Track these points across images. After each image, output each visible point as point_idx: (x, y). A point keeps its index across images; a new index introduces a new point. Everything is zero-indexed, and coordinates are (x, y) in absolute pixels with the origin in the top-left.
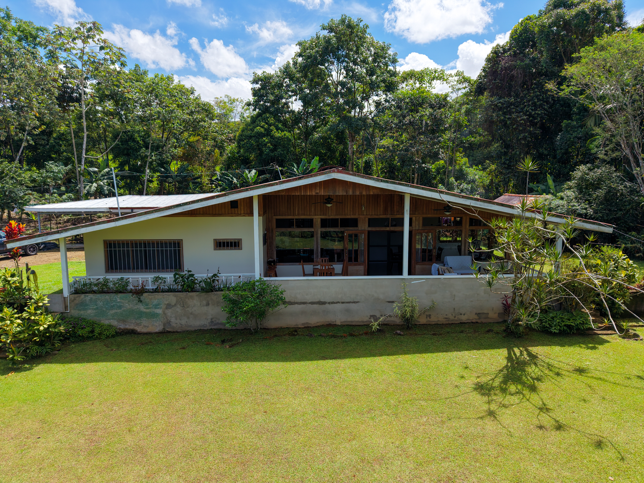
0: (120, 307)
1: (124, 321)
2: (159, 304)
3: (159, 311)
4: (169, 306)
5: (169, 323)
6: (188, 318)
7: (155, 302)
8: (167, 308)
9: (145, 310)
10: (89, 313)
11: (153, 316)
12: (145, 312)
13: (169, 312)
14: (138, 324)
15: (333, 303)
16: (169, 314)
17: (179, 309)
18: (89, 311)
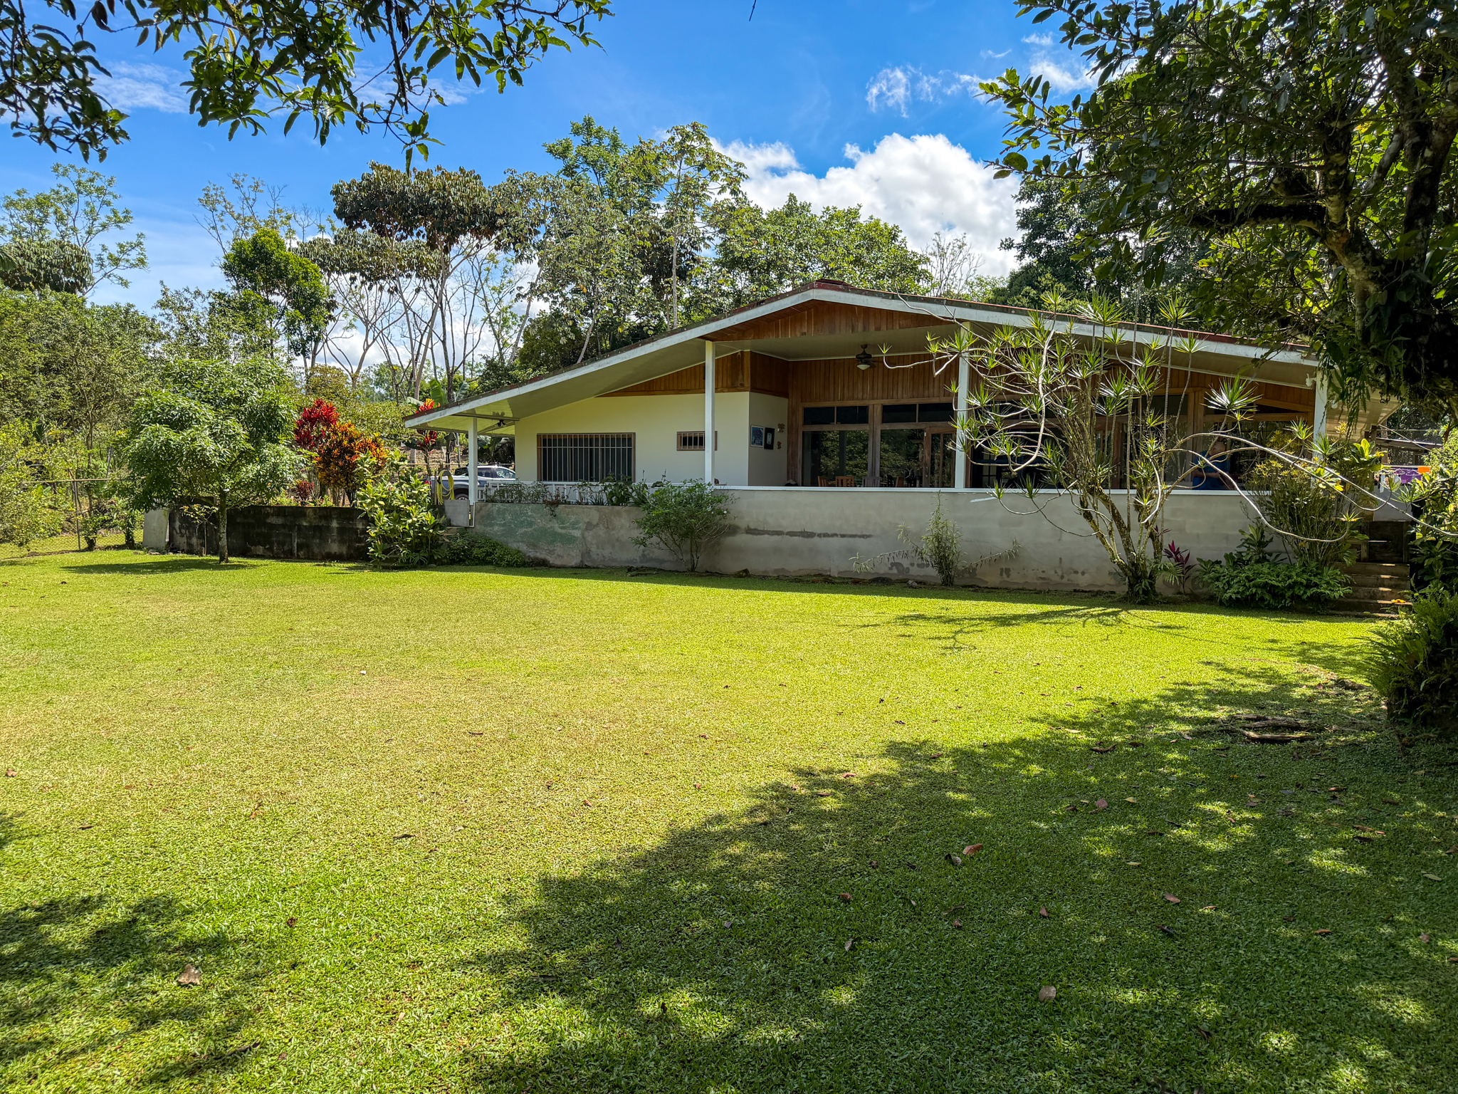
0: (530, 524)
1: (534, 546)
2: (577, 522)
3: (577, 533)
4: (589, 526)
5: (588, 552)
6: (613, 546)
7: (573, 519)
8: (587, 529)
9: (560, 531)
10: (495, 531)
11: (569, 540)
12: (560, 534)
13: (589, 535)
14: (551, 552)
15: (826, 535)
16: (589, 539)
17: (601, 531)
18: (496, 528)
